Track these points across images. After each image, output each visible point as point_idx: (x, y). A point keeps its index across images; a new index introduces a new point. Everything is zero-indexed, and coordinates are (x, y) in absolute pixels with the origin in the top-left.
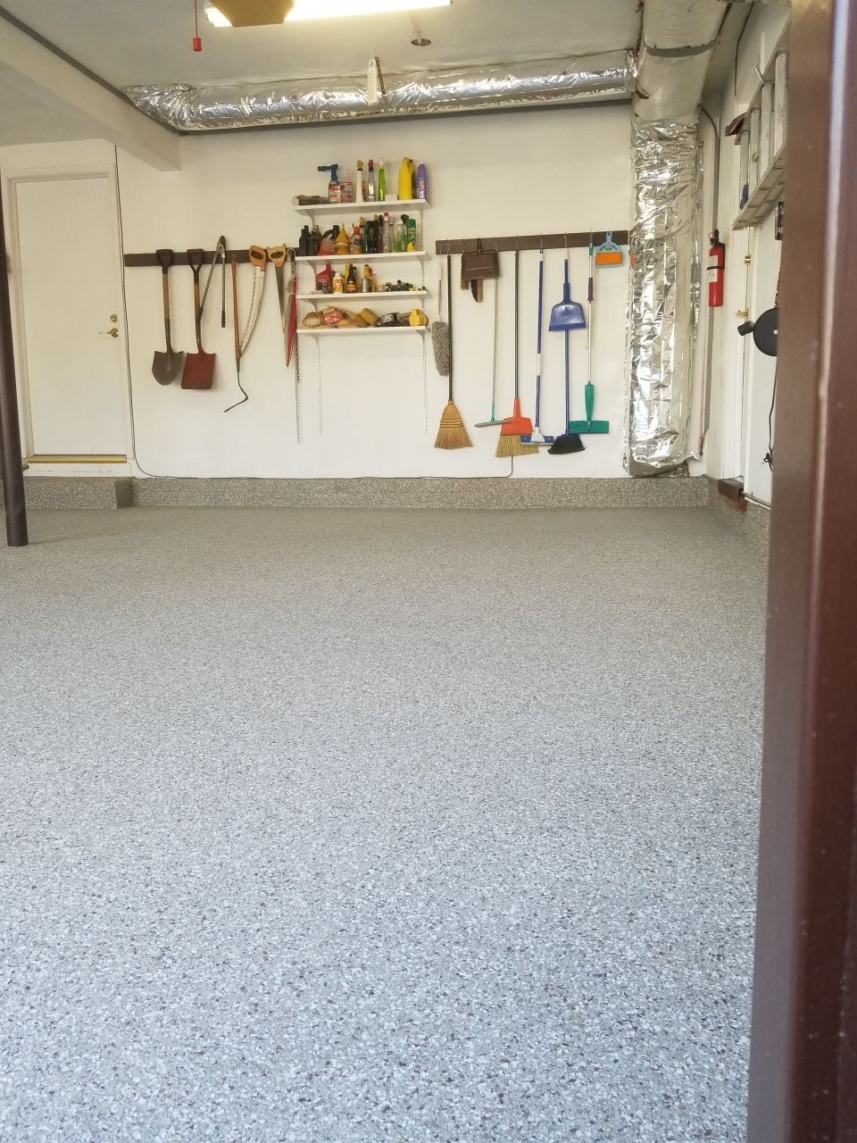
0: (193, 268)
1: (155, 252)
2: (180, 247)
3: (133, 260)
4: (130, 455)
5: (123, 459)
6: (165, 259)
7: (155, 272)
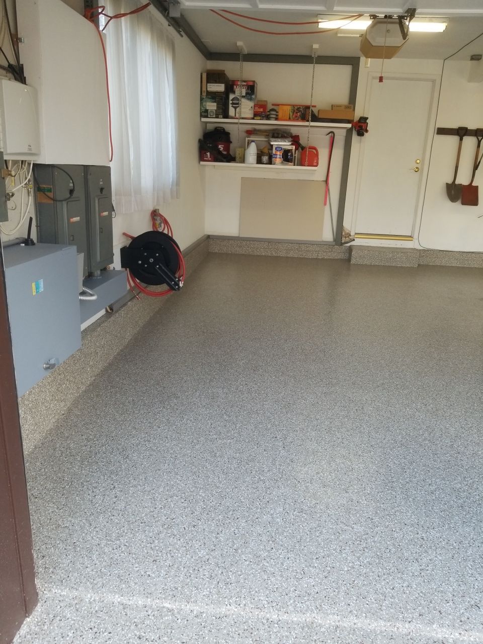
0: (478, 139)
1: (457, 128)
2: (472, 126)
3: (441, 131)
4: (416, 236)
5: (411, 239)
6: (461, 132)
7: (456, 138)
